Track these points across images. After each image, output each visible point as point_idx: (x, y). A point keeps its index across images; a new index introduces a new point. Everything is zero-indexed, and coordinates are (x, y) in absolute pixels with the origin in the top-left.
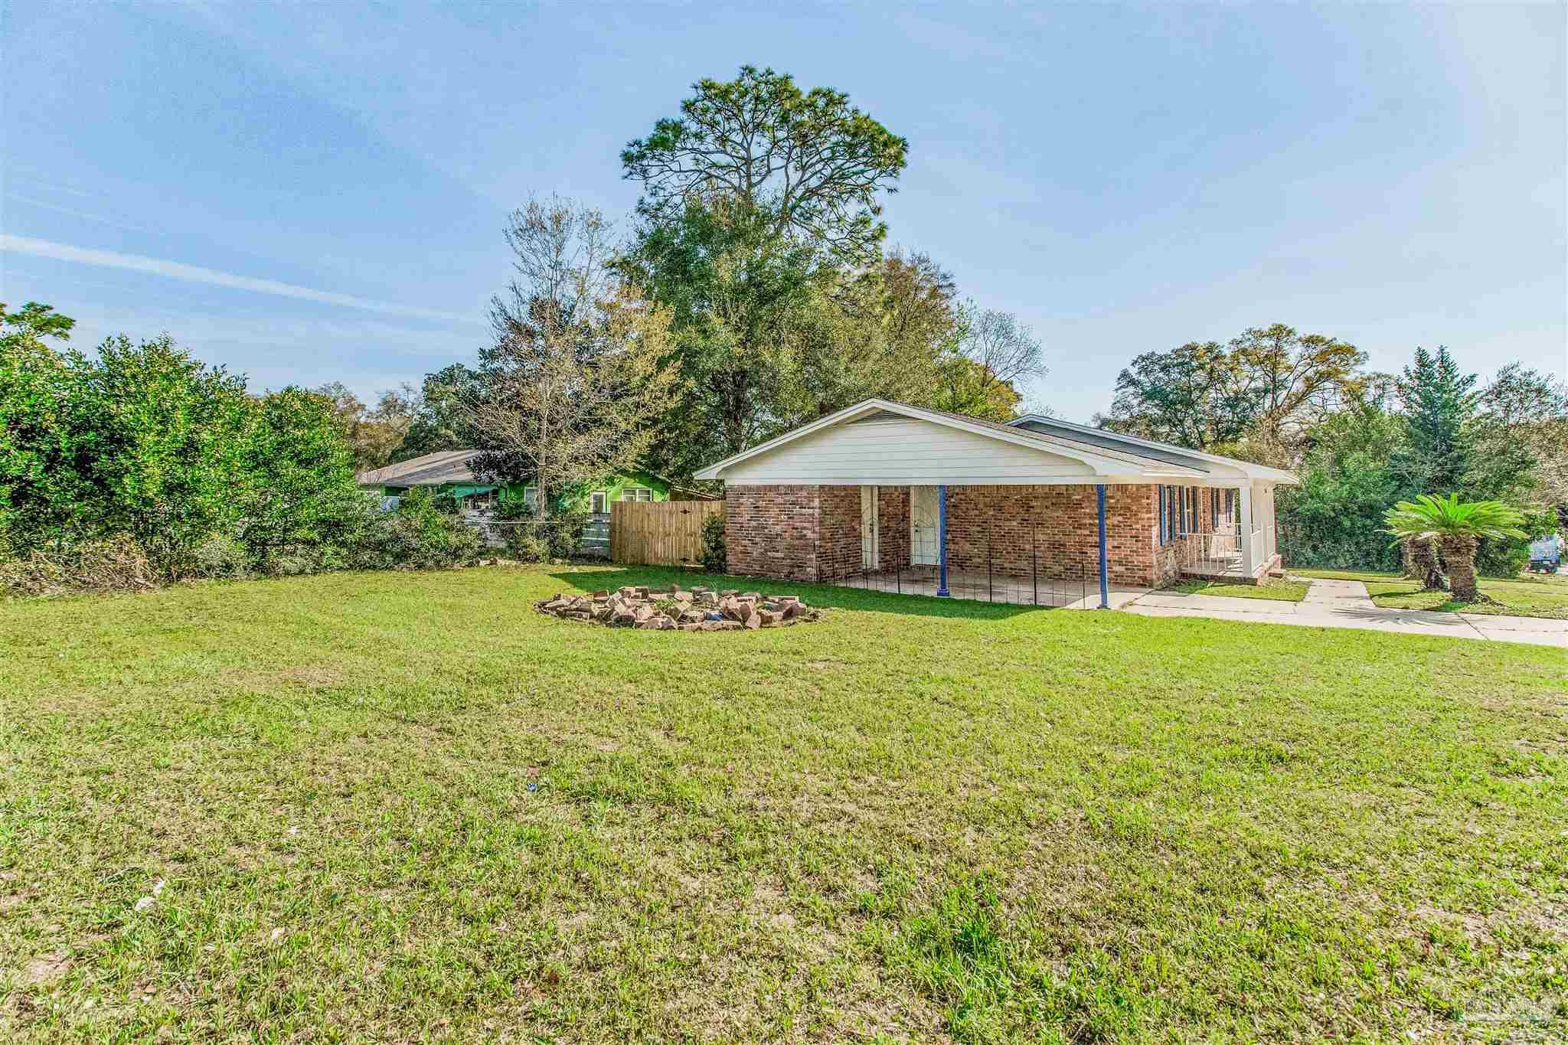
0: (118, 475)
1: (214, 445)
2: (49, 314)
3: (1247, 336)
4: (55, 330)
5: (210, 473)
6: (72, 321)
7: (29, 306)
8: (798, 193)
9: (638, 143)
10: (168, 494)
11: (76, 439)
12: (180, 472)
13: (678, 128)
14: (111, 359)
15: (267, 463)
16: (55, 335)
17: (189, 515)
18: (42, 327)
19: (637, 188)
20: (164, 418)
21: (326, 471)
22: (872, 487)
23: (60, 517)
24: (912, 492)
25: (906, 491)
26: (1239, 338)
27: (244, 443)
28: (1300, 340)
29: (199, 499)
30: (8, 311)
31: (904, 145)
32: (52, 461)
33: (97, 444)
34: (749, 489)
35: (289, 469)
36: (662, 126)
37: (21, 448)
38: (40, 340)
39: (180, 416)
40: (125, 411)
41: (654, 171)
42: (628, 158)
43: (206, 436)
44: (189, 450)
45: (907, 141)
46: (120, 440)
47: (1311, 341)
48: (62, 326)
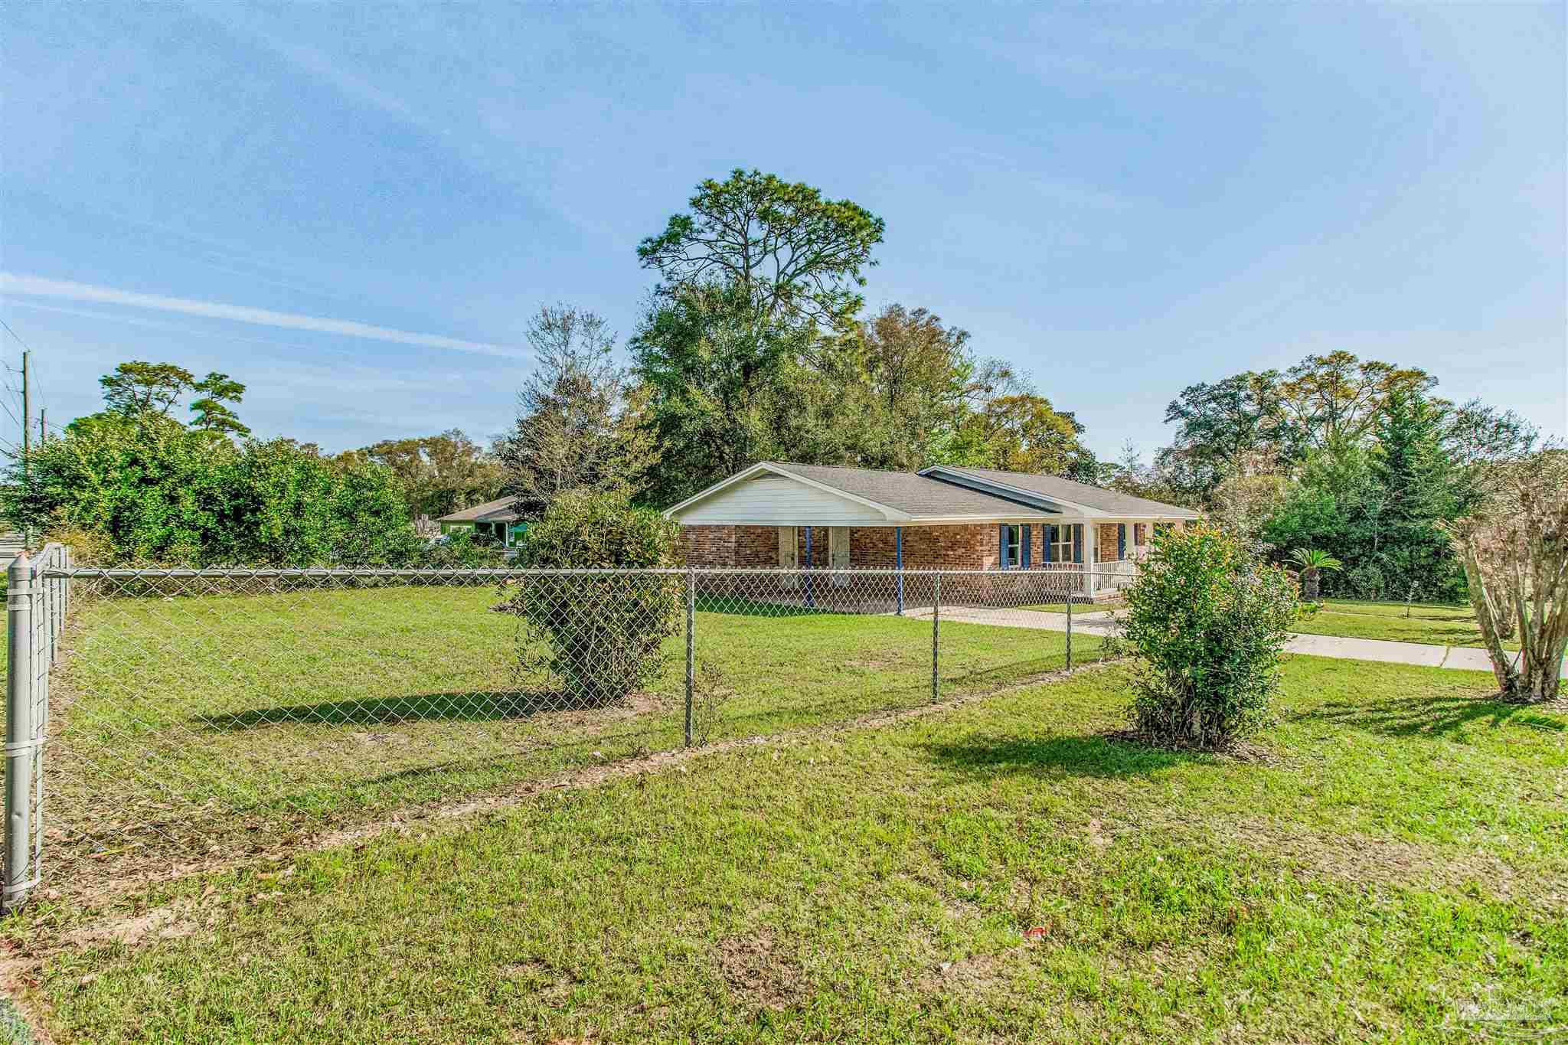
0: (257, 524)
1: (313, 505)
2: (226, 382)
3: (1307, 364)
4: (231, 395)
5: (312, 523)
6: (243, 387)
7: (211, 376)
8: (790, 271)
9: (650, 240)
10: (287, 536)
11: (233, 503)
12: (293, 523)
13: (686, 223)
14: (252, 452)
15: (350, 514)
16: (231, 399)
17: (301, 548)
18: (222, 392)
19: (655, 276)
20: (282, 488)
21: (389, 519)
22: (794, 527)
23: (227, 550)
24: (830, 532)
25: (826, 529)
26: (1298, 365)
27: (332, 501)
28: (1361, 366)
29: (306, 538)
30: (195, 381)
31: (880, 225)
32: (222, 517)
33: (246, 505)
34: (693, 528)
35: (364, 518)
36: (674, 220)
37: (204, 509)
38: (220, 403)
39: (291, 487)
40: (259, 486)
41: (666, 261)
42: (643, 252)
43: (307, 499)
44: (298, 509)
45: (884, 220)
46: (257, 503)
47: (1371, 367)
48: (235, 391)
